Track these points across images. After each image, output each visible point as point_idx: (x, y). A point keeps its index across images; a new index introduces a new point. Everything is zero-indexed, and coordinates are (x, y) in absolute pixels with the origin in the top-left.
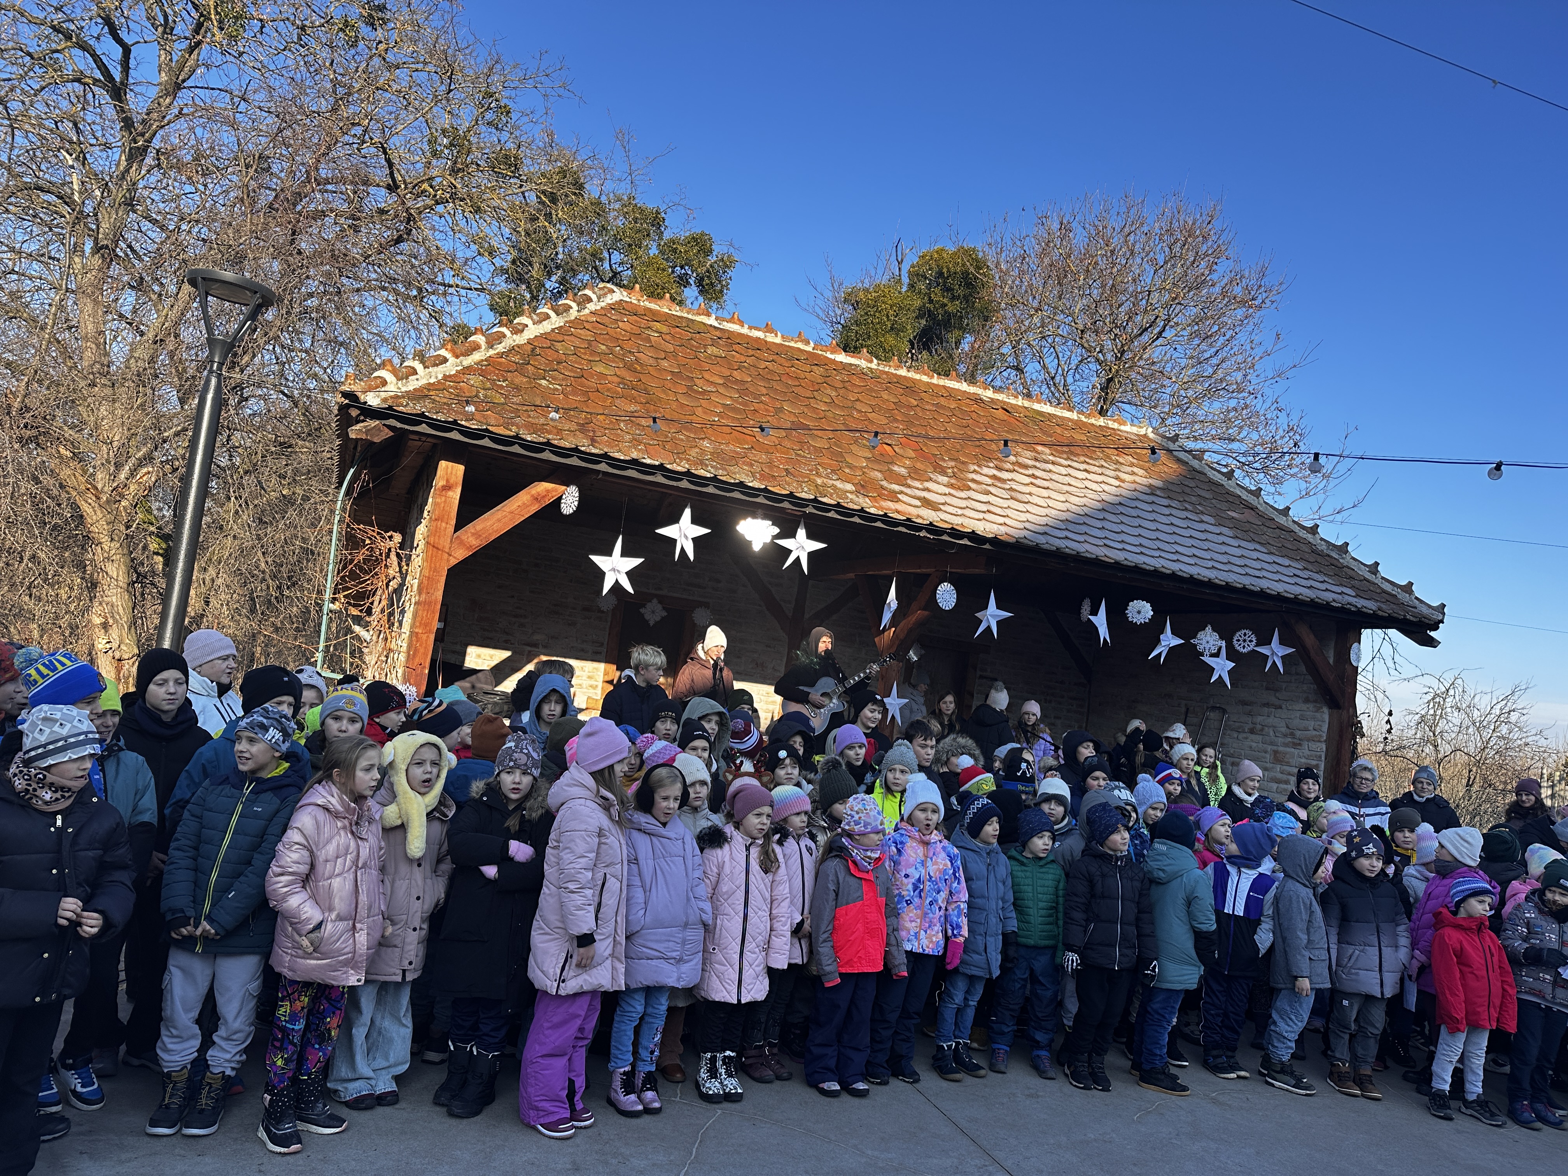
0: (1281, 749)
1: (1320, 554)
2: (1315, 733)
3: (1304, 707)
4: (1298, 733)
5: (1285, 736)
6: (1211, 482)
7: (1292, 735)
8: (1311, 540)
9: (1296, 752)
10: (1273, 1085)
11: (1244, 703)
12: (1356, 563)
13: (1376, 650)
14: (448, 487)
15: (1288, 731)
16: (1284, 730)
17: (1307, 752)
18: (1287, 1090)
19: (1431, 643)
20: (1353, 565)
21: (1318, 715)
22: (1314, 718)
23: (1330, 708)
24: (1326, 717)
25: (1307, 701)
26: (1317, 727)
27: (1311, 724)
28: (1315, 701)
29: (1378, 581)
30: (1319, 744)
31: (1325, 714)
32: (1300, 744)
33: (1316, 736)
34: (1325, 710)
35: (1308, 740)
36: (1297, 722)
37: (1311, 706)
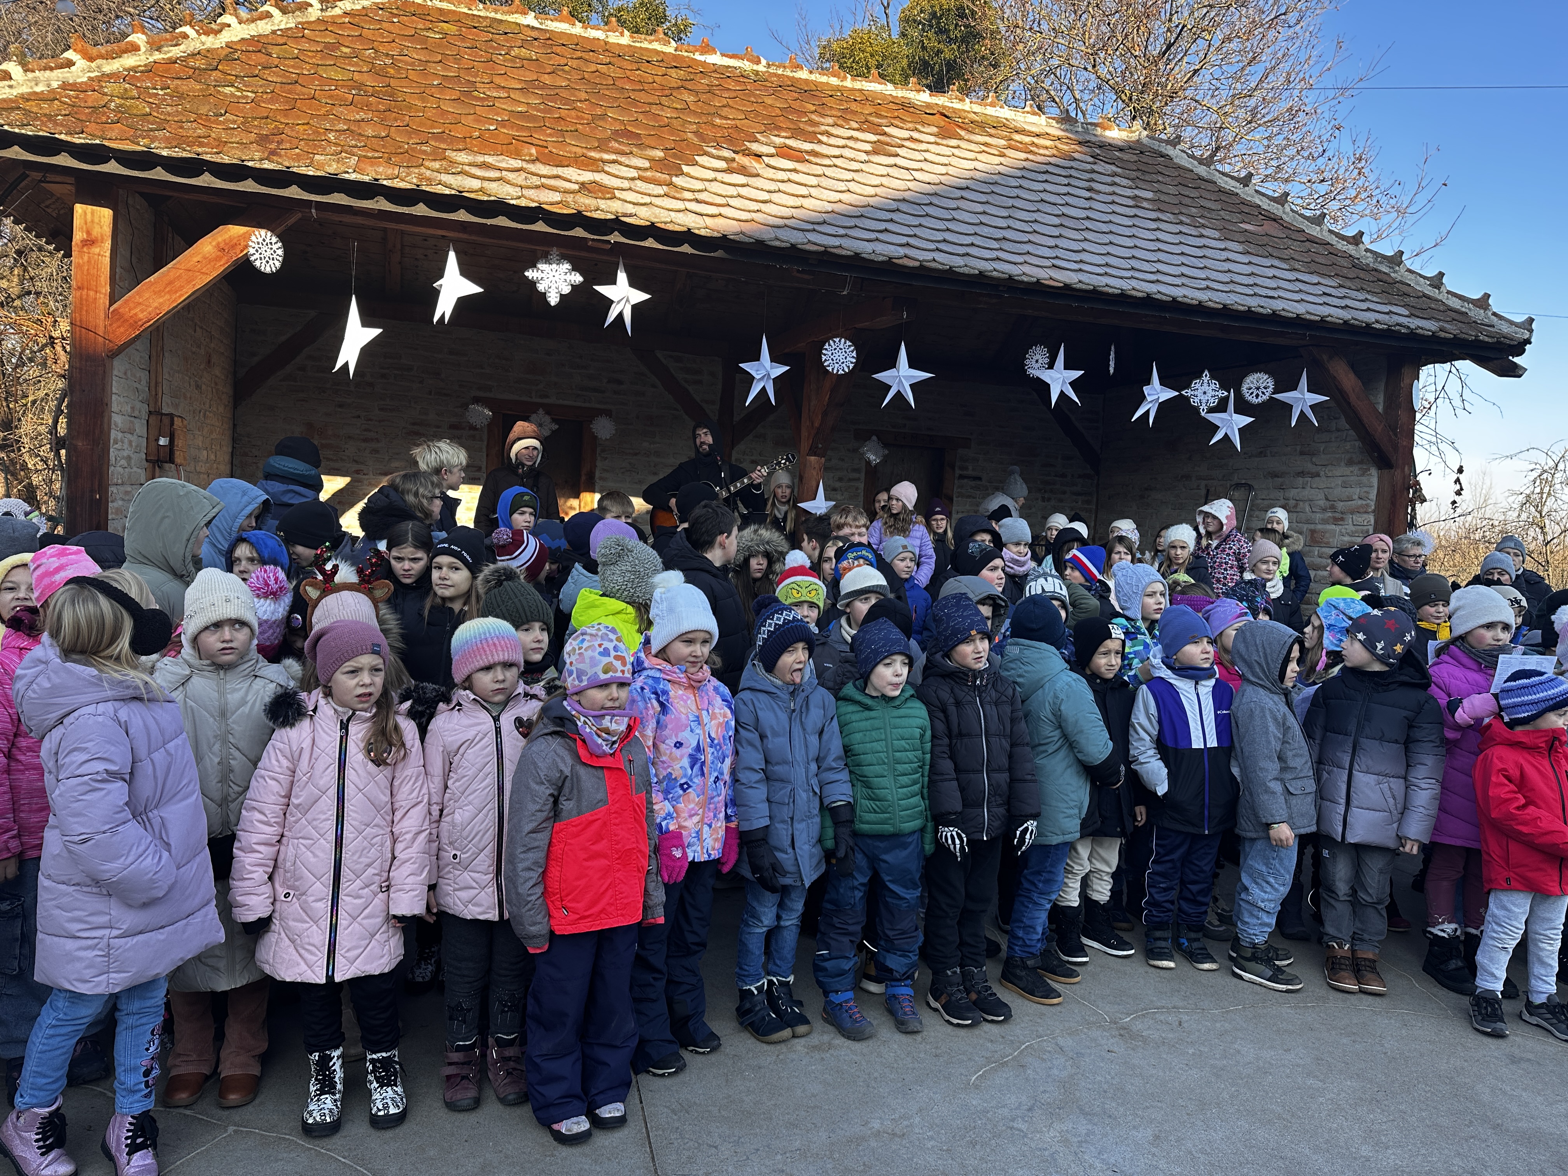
0: (1319, 527)
1: (1365, 269)
2: (1360, 502)
3: (1347, 471)
4: (1340, 505)
5: (1324, 510)
6: (1221, 191)
7: (1333, 508)
8: (1353, 253)
9: (1338, 529)
10: (1240, 977)
11: (1275, 475)
12: (1412, 276)
13: (1439, 388)
14: (90, 242)
15: (1328, 504)
16: (1322, 503)
17: (1351, 528)
18: (1260, 985)
19: (1514, 371)
20: (1409, 279)
21: (1364, 479)
22: (1360, 484)
23: (1379, 468)
24: (1375, 481)
25: (1350, 463)
26: (1363, 495)
27: (1356, 491)
28: (1361, 462)
29: (1443, 297)
30: (1366, 516)
31: (1373, 477)
32: (1342, 519)
33: (1362, 506)
34: (1374, 472)
35: (1352, 513)
36: (1338, 492)
37: (1355, 469)
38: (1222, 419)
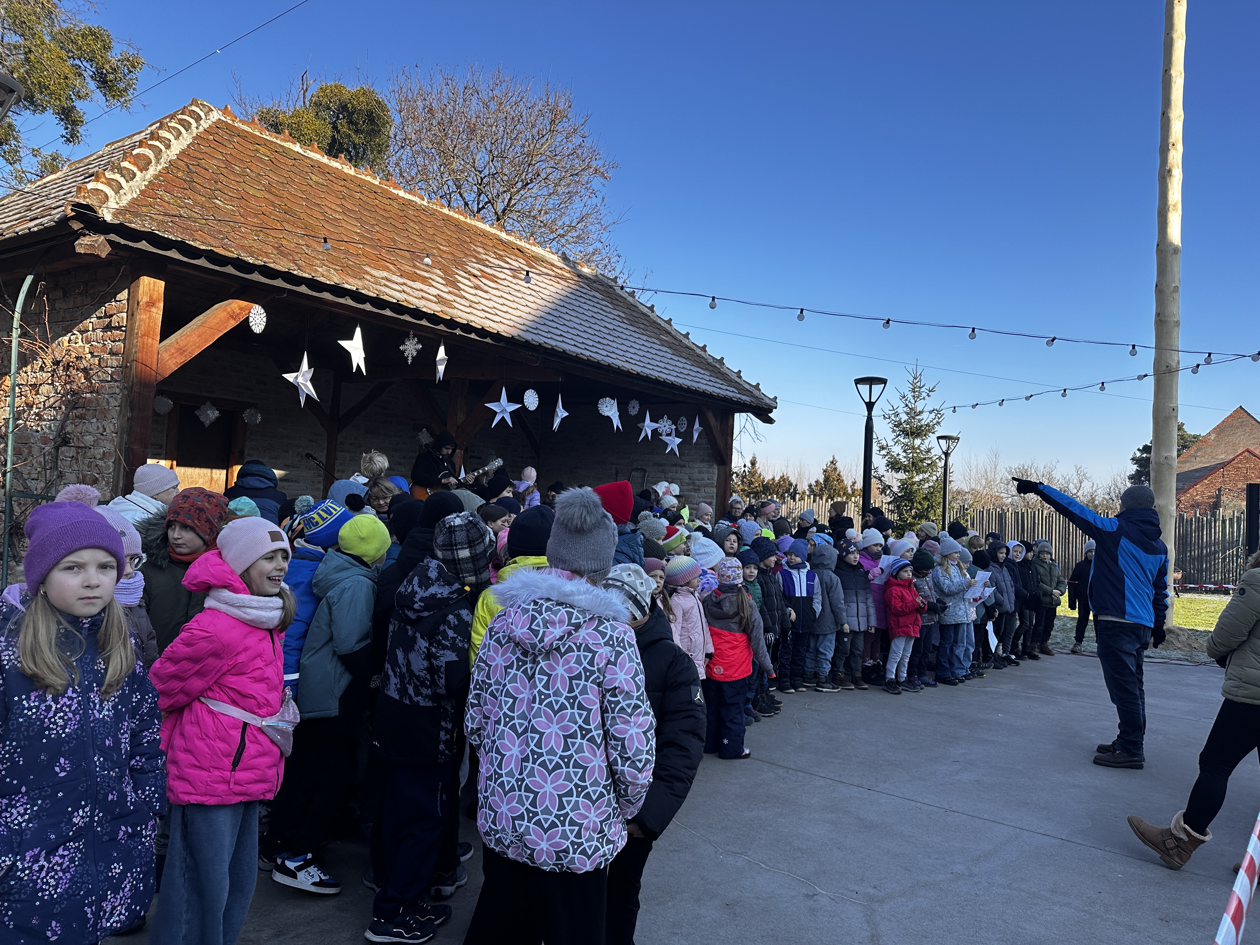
0: (686, 493)
1: (709, 364)
2: (709, 481)
3: (701, 465)
4: (697, 482)
5: (689, 484)
7: (693, 484)
8: (702, 355)
9: (696, 494)
11: (659, 465)
12: (729, 371)
13: (742, 427)
15: (690, 481)
16: (687, 481)
17: (704, 494)
19: (770, 421)
20: (728, 372)
21: (711, 470)
22: (708, 472)
23: (718, 465)
24: (716, 471)
25: (703, 461)
26: (710, 477)
27: (706, 476)
28: (708, 461)
29: (742, 383)
30: (712, 488)
31: (715, 469)
32: (699, 490)
33: (709, 483)
34: (715, 466)
35: (705, 486)
36: (696, 475)
37: (705, 464)
38: (670, 440)
